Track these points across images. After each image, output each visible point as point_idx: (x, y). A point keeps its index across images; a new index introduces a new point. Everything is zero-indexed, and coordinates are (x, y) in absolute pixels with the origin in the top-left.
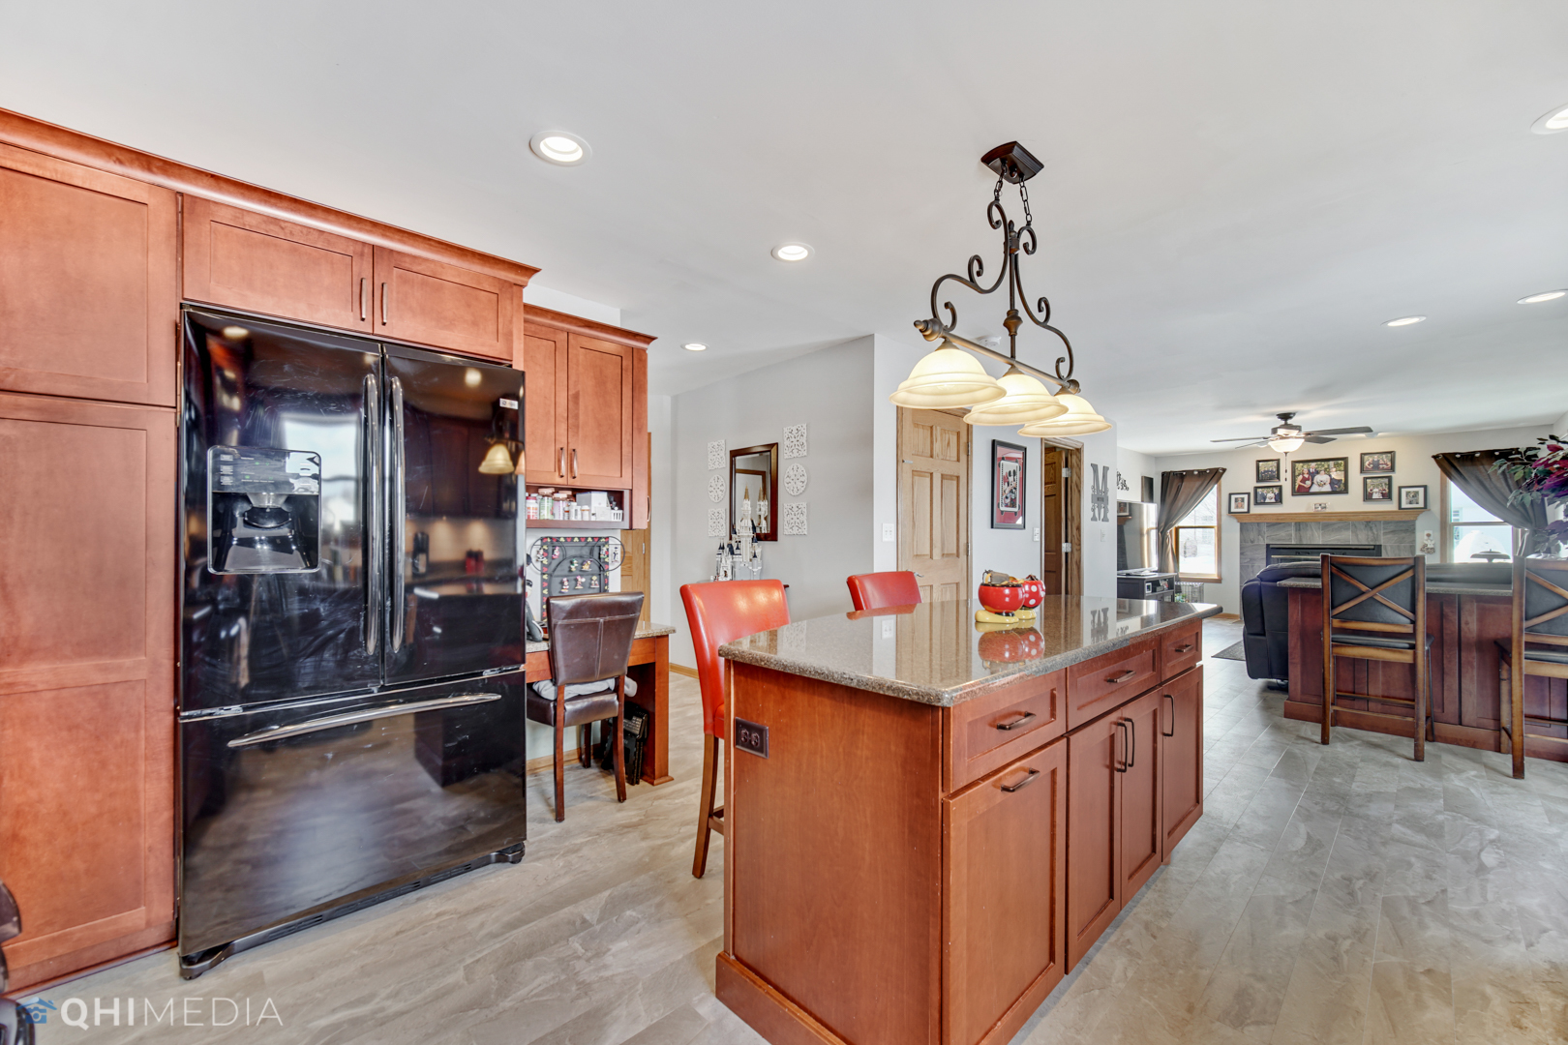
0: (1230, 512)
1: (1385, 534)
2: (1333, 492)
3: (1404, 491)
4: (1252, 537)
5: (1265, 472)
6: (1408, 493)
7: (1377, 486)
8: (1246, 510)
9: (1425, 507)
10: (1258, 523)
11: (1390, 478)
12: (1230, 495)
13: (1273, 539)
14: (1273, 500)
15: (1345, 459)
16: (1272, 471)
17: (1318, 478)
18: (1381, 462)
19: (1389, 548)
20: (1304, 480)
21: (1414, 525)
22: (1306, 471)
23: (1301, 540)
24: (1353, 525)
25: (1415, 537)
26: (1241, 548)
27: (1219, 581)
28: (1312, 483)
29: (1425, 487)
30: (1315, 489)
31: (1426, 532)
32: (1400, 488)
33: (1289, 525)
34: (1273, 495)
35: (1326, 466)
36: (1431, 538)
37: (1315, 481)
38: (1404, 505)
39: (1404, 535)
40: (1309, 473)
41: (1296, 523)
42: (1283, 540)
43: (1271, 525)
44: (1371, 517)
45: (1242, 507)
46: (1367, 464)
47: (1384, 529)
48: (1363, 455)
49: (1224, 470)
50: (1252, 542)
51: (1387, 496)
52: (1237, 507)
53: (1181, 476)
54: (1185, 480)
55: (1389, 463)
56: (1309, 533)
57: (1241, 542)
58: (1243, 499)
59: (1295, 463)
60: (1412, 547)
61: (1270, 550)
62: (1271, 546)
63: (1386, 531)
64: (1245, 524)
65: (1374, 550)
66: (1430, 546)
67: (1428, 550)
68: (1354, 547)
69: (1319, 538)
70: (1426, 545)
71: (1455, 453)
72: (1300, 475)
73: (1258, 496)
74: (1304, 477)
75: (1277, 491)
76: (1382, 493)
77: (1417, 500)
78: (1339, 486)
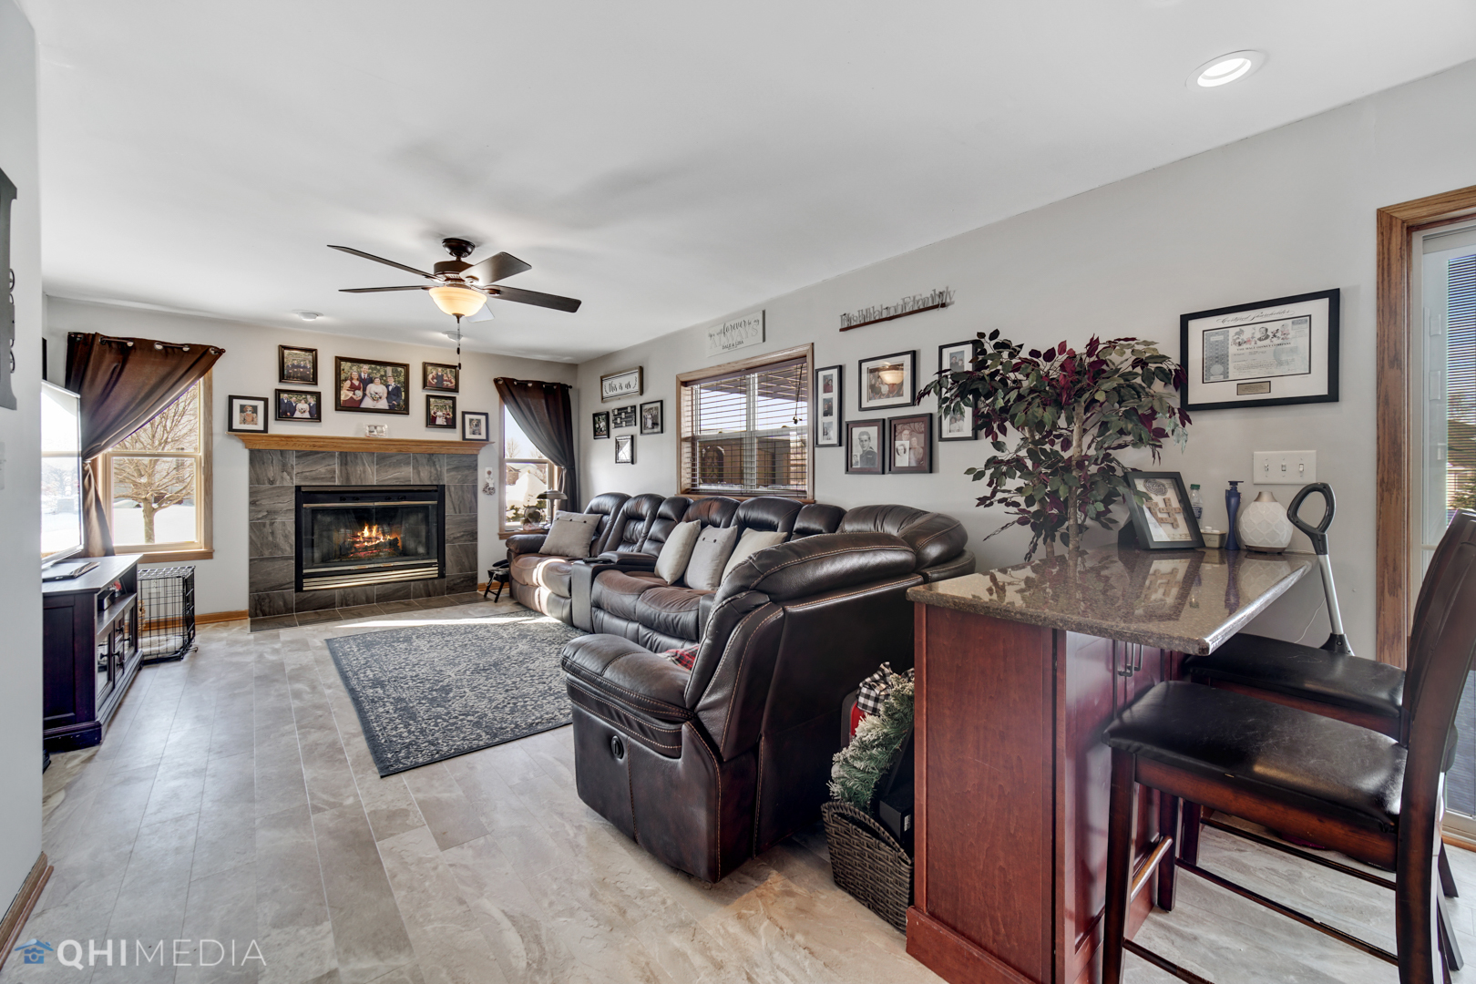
0: (230, 429)
1: (448, 471)
2: (391, 411)
3: (468, 417)
4: (271, 475)
5: (294, 366)
6: (471, 420)
7: (440, 408)
8: (260, 427)
9: (487, 439)
10: (282, 452)
11: (453, 399)
12: (231, 398)
13: (306, 478)
15: (406, 367)
16: (305, 367)
17: (372, 388)
18: (445, 378)
19: (452, 489)
20: (352, 389)
21: (476, 460)
22: (355, 375)
23: (348, 479)
24: (415, 458)
25: (477, 476)
26: (252, 493)
27: (208, 555)
28: (364, 395)
29: (486, 415)
30: (367, 403)
31: (487, 469)
32: (464, 413)
33: (331, 455)
34: (306, 407)
35: (383, 373)
36: (491, 475)
37: (367, 392)
38: (468, 436)
39: (466, 472)
40: (360, 379)
41: (341, 453)
42: (322, 479)
43: (302, 455)
44: (435, 449)
45: (253, 421)
46: (430, 377)
47: (448, 464)
48: (425, 365)
49: (220, 352)
50: (272, 482)
51: (451, 424)
52: (244, 421)
53: (125, 350)
54: (133, 358)
55: (453, 381)
56: (359, 469)
57: (251, 482)
58: (255, 409)
59: (339, 360)
60: (475, 487)
61: (302, 495)
62: (303, 489)
63: (449, 467)
64: (259, 451)
65: (438, 492)
66: (491, 486)
67: (489, 490)
68: (415, 489)
69: (372, 476)
70: (487, 485)
71: (514, 380)
72: (346, 380)
73: (283, 407)
74: (352, 384)
75: (312, 401)
76: (446, 418)
77: (480, 430)
78: (399, 404)
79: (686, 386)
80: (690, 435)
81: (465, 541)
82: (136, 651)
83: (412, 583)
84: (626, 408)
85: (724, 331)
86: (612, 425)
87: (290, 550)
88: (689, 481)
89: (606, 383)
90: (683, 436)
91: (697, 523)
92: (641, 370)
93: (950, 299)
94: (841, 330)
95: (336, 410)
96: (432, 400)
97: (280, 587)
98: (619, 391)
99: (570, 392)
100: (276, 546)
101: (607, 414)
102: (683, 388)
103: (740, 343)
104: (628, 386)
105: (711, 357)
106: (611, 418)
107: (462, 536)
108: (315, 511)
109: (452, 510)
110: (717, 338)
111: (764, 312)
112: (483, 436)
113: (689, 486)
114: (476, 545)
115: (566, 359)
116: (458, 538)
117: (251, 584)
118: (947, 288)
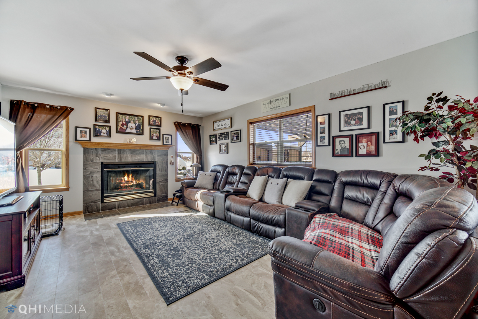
0: (76, 139)
1: (158, 156)
2: (137, 133)
3: (165, 136)
4: (92, 158)
5: (100, 116)
6: (166, 137)
7: (155, 133)
8: (88, 139)
9: (172, 144)
10: (96, 149)
11: (160, 129)
12: (76, 128)
13: (105, 159)
14: (106, 135)
15: (142, 117)
16: (105, 116)
17: (130, 125)
18: (157, 122)
19: (159, 163)
20: (123, 125)
21: (168, 152)
22: (124, 120)
23: (121, 159)
24: (146, 152)
25: (168, 158)
26: (84, 165)
27: (67, 189)
28: (127, 127)
29: (171, 135)
30: (128, 130)
31: (172, 156)
32: (163, 135)
33: (115, 150)
34: (105, 131)
35: (134, 119)
36: (173, 158)
37: (128, 126)
38: (165, 143)
39: (164, 157)
40: (126, 121)
41: (118, 149)
42: (111, 159)
44: (153, 148)
45: (85, 137)
46: (151, 121)
48: (149, 116)
49: (72, 109)
50: (92, 161)
51: (158, 139)
52: (82, 137)
53: (34, 108)
54: (37, 111)
55: (159, 122)
56: (125, 155)
57: (84, 161)
58: (86, 132)
59: (118, 114)
60: (167, 162)
61: (104, 166)
62: (104, 163)
63: (158, 155)
64: (87, 148)
65: (153, 164)
66: (173, 162)
67: (172, 163)
68: (146, 163)
69: (130, 158)
70: (172, 161)
71: (181, 123)
72: (120, 121)
73: (96, 131)
74: (123, 123)
75: (108, 129)
76: (157, 136)
77: (169, 141)
78: (140, 131)
79: (251, 124)
80: (252, 142)
81: (164, 182)
82: (39, 232)
83: (144, 199)
84: (225, 133)
85: (271, 102)
86: (218, 139)
87: (99, 187)
88: (252, 160)
89: (216, 124)
90: (250, 143)
91: (267, 177)
92: (231, 118)
93: (389, 84)
94: (330, 99)
95: (117, 133)
96: (152, 130)
97: (95, 201)
98: (221, 127)
99: (200, 127)
100: (94, 185)
101: (216, 135)
102: (250, 125)
103: (278, 107)
104: (225, 124)
105: (264, 112)
106: (218, 136)
107: (162, 181)
108: (108, 172)
109: (159, 171)
110: (267, 105)
111: (290, 94)
112: (170, 143)
113: (252, 162)
114: (167, 184)
115: (199, 115)
116: (161, 181)
117: (84, 201)
118: (387, 80)
